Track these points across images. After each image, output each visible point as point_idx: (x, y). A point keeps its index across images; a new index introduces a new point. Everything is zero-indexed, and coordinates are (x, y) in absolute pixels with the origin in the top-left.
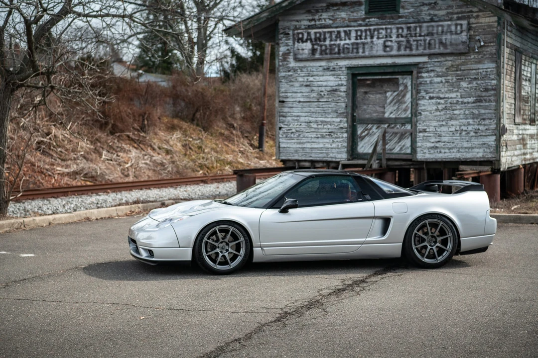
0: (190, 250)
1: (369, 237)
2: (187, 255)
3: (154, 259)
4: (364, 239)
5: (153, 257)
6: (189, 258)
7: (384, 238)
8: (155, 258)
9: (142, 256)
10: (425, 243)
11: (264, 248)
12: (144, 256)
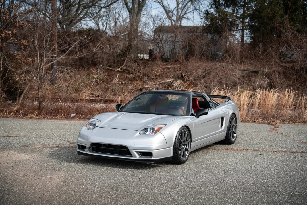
2: (170, 153)
12: (138, 157)
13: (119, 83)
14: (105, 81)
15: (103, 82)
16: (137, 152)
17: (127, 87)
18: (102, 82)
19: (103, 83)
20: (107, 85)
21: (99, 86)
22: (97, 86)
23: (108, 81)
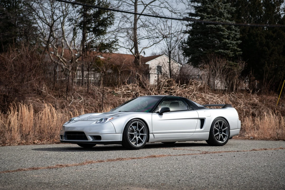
0: (121, 135)
1: (197, 129)
4: (194, 130)
5: (101, 140)
6: (121, 139)
7: (202, 129)
10: (218, 133)
11: (154, 134)
12: (91, 139)
16: (91, 136)
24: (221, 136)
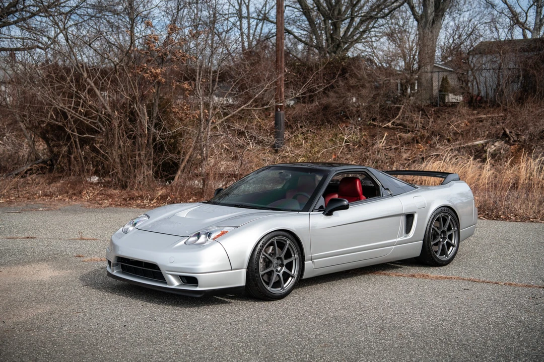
0: (244, 272)
1: (399, 237)
2: (240, 279)
3: (198, 289)
4: (395, 240)
5: (197, 286)
6: (243, 283)
7: (410, 236)
8: (200, 287)
9: (172, 284)
11: (314, 261)
12: (175, 283)
13: (385, 149)
14: (362, 145)
15: (359, 146)
16: (176, 276)
17: (400, 155)
18: (356, 147)
19: (359, 149)
20: (365, 152)
21: (352, 154)
22: (347, 153)
23: (367, 145)
24: (443, 245)
